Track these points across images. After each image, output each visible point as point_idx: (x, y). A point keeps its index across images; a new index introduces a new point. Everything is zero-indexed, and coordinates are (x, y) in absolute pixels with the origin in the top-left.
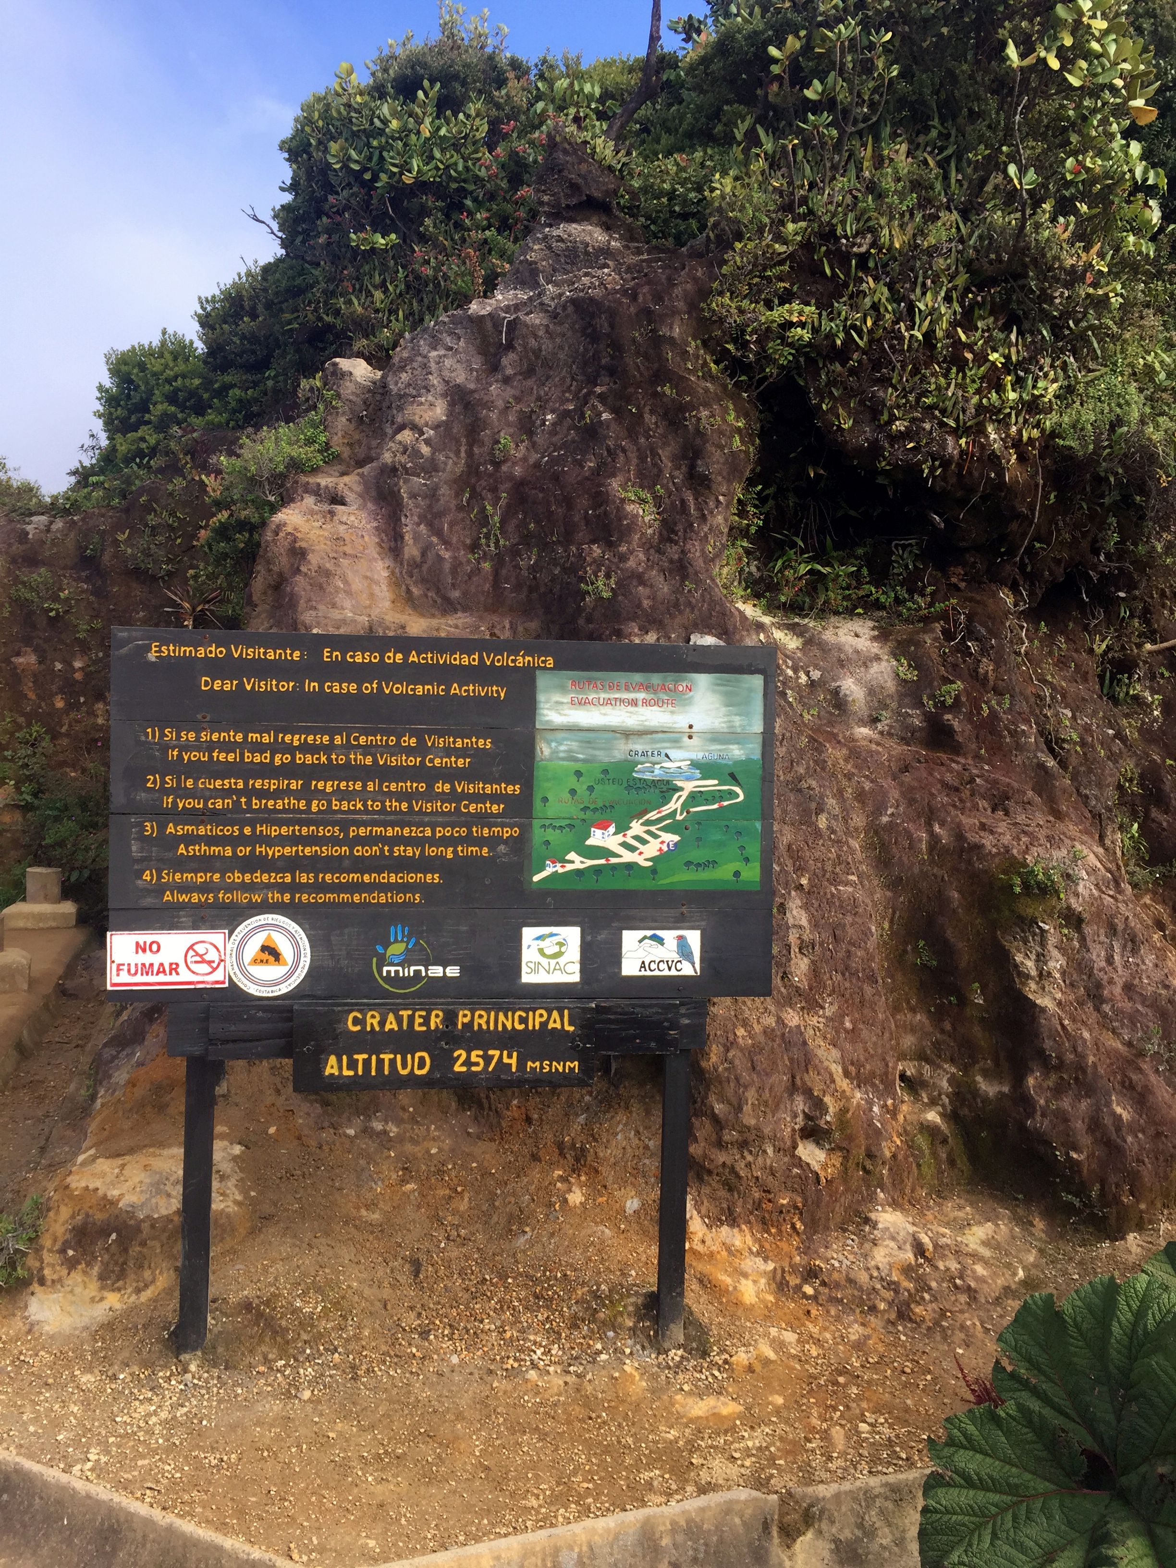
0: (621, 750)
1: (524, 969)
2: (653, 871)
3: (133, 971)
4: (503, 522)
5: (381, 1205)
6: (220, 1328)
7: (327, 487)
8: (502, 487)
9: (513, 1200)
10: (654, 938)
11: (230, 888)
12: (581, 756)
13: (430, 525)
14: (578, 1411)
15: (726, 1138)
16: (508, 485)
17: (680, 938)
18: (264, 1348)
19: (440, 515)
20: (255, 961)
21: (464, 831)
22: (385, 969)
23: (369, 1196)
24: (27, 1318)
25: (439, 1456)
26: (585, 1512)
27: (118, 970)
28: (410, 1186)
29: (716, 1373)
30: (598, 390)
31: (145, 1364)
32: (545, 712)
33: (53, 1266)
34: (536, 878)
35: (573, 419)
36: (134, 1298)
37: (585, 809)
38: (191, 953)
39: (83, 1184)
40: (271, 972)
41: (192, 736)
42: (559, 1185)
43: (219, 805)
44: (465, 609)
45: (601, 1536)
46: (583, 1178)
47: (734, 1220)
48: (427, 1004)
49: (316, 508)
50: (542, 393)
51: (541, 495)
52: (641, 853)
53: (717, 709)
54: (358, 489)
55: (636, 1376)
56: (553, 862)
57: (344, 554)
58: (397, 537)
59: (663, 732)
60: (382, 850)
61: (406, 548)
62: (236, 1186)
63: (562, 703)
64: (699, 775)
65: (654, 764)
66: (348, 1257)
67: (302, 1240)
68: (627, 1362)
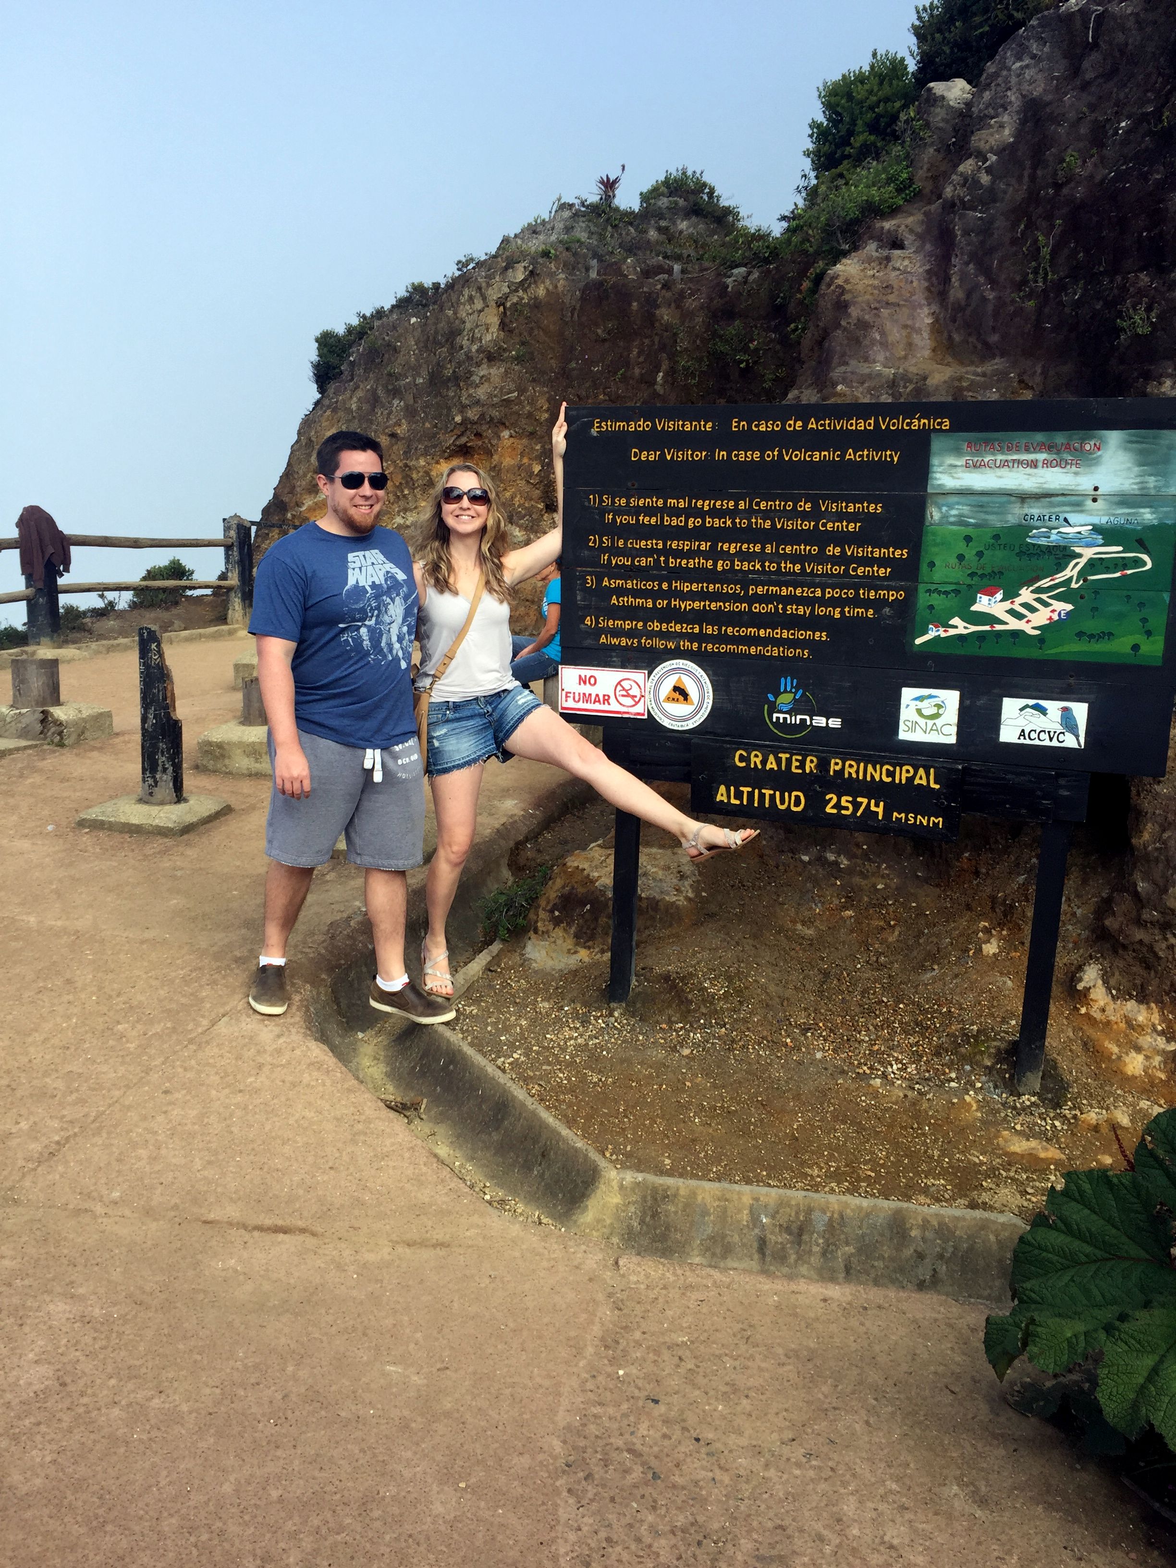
0: (1015, 514)
1: (902, 727)
2: (1041, 640)
4: (1054, 253)
5: (817, 923)
6: (639, 989)
7: (889, 231)
8: (1059, 213)
9: (935, 940)
10: (1036, 707)
11: (651, 635)
12: (972, 521)
13: (979, 263)
14: (904, 1119)
16: (1065, 210)
17: (1065, 710)
18: (670, 1012)
19: (991, 251)
20: (668, 699)
21: (851, 593)
22: (775, 715)
23: (807, 914)
24: (523, 955)
25: (762, 1121)
26: (853, 1190)
27: (567, 697)
28: (849, 913)
31: (585, 1004)
32: (938, 475)
33: (545, 921)
34: (918, 641)
35: (1149, 123)
36: (599, 955)
37: (972, 575)
38: (619, 688)
39: (576, 865)
40: (680, 709)
41: (623, 501)
42: (981, 934)
43: (643, 563)
44: (1002, 356)
45: (853, 1210)
46: (1004, 933)
47: (1144, 997)
48: (805, 749)
49: (875, 254)
50: (1122, 95)
51: (1095, 219)
52: (1028, 622)
53: (1129, 469)
54: (919, 230)
55: (975, 1107)
56: (936, 627)
57: (887, 303)
58: (947, 280)
59: (1063, 495)
60: (776, 608)
61: (952, 292)
62: (691, 886)
63: (956, 466)
64: (1101, 542)
65: (1051, 529)
66: (767, 959)
67: (732, 938)
68: (973, 1093)
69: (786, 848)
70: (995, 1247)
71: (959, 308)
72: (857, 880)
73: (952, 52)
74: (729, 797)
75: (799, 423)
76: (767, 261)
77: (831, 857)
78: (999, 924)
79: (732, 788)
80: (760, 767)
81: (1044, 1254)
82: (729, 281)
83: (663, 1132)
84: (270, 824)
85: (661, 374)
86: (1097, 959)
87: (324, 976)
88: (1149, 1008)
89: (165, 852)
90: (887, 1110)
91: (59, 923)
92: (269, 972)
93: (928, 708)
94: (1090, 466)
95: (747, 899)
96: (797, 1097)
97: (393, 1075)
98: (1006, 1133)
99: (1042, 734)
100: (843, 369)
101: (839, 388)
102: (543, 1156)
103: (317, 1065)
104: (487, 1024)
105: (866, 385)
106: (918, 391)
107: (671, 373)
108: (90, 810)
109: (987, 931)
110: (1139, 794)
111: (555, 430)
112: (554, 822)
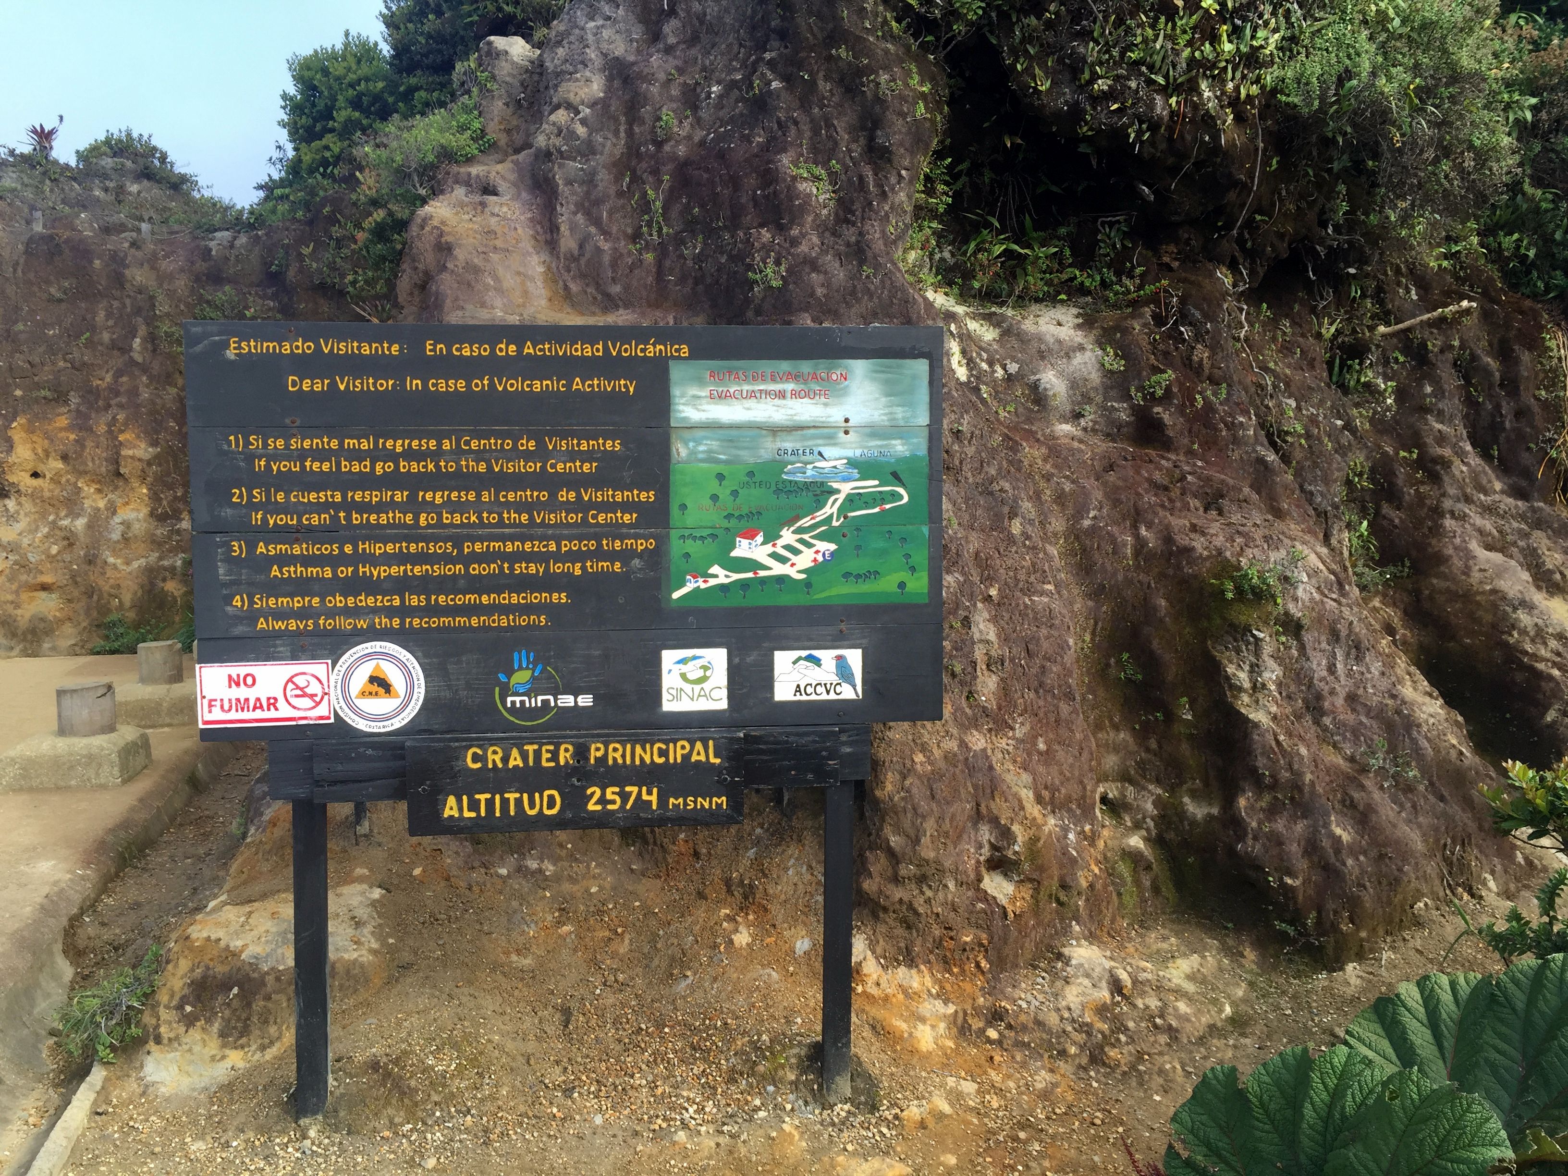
0: (768, 448)
1: (665, 696)
2: (807, 584)
3: (226, 707)
4: (666, 207)
5: (534, 948)
6: (340, 1090)
7: (478, 176)
8: (664, 169)
9: (675, 941)
10: (810, 658)
11: (332, 613)
12: (722, 457)
13: (588, 214)
15: (903, 872)
16: (670, 167)
17: (839, 658)
18: (390, 1111)
19: (598, 203)
20: (363, 694)
21: (592, 545)
22: (509, 699)
23: (521, 940)
24: (142, 1079)
27: (210, 706)
28: (567, 928)
29: (885, 1130)
30: (767, 56)
31: (261, 1130)
32: (681, 407)
33: (170, 1023)
34: (676, 595)
35: (741, 90)
36: (258, 1055)
37: (729, 517)
38: (290, 686)
39: (205, 934)
41: (280, 443)
42: (725, 924)
43: (315, 521)
44: (626, 307)
46: (751, 917)
47: (912, 960)
48: (555, 737)
49: (466, 199)
50: (707, 62)
51: (705, 176)
52: (793, 565)
53: (876, 399)
54: (512, 178)
55: (796, 1135)
56: (695, 577)
57: (495, 248)
58: (553, 228)
59: (817, 426)
60: (501, 568)
61: (562, 241)
62: (373, 933)
63: (699, 397)
64: (857, 476)
65: (806, 463)
66: (491, 1008)
67: (441, 991)
68: (787, 1119)
71: (571, 258)
72: (567, 887)
74: (461, 809)
75: (512, 348)
76: (251, 226)
77: (533, 865)
78: (741, 909)
79: (465, 798)
80: (500, 765)
82: (212, 244)
85: (138, 340)
86: (859, 928)
88: (919, 971)
93: (693, 671)
94: (839, 396)
95: (446, 936)
98: (838, 1158)
107: (152, 339)
112: (112, 880)
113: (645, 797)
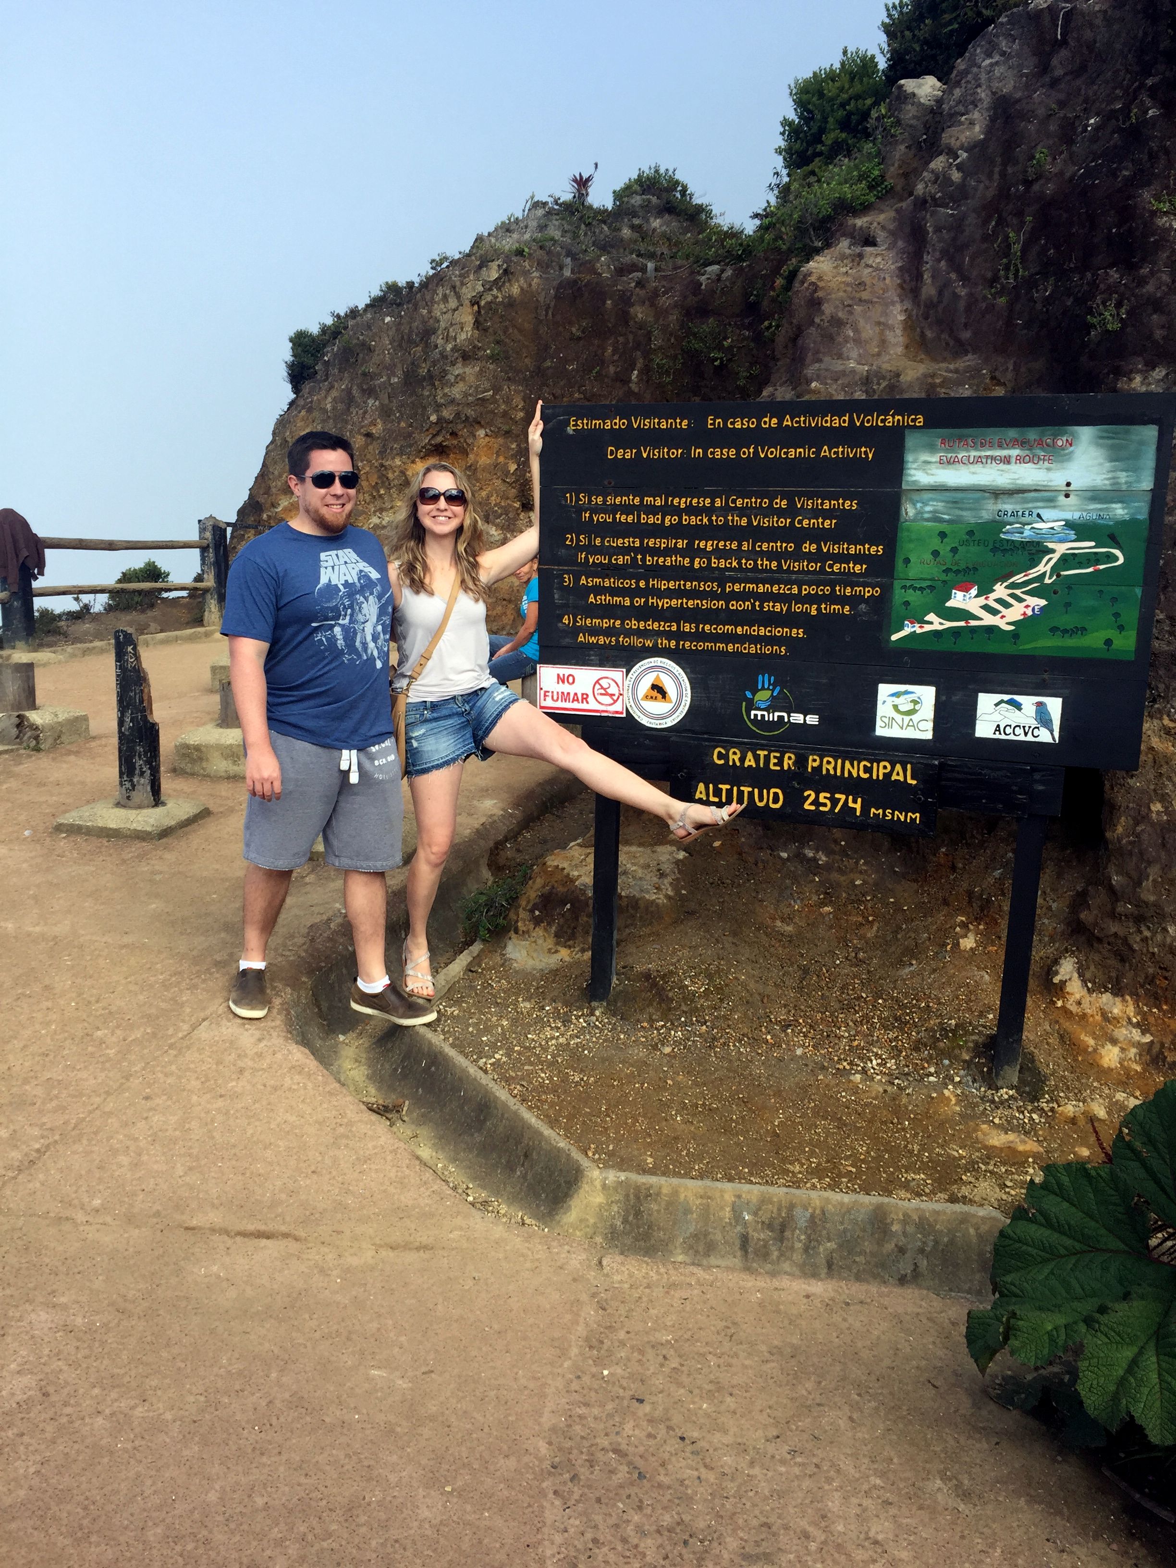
0: (989, 510)
2: (1014, 636)
4: (1024, 251)
5: (797, 920)
6: (621, 988)
7: (861, 228)
8: (1030, 209)
9: (913, 935)
10: (1011, 702)
11: (629, 633)
12: (946, 517)
13: (951, 260)
14: (884, 1114)
15: (1120, 909)
16: (1035, 207)
17: (1040, 704)
18: (651, 1010)
19: (962, 248)
20: (646, 697)
21: (827, 590)
22: (753, 712)
23: (787, 911)
24: (504, 955)
25: (743, 1118)
26: (834, 1186)
27: (545, 696)
28: (828, 909)
30: (1150, 81)
31: (566, 1004)
32: (912, 472)
34: (894, 637)
35: (1118, 120)
36: (580, 954)
37: (947, 571)
38: (597, 686)
39: (556, 864)
40: (658, 707)
41: (600, 499)
42: (958, 929)
43: (620, 561)
44: (974, 353)
45: (834, 1206)
46: (981, 927)
47: (1119, 990)
48: (783, 746)
49: (848, 251)
50: (1090, 93)
51: (1065, 215)
52: (1003, 617)
53: (1101, 464)
54: (891, 227)
55: (954, 1101)
56: (912, 623)
57: (860, 300)
58: (919, 276)
59: (1036, 490)
60: (753, 605)
61: (924, 288)
62: (671, 884)
63: (930, 462)
64: (1074, 537)
65: (1024, 524)
66: (747, 956)
67: (712, 935)
68: (950, 1087)
69: (765, 846)
70: (974, 1240)
71: (930, 305)
72: (835, 876)
73: (922, 49)
74: (708, 795)
75: (775, 420)
76: (740, 259)
77: (810, 854)
78: (976, 919)
79: (711, 786)
80: (738, 764)
81: (1024, 1247)
82: (703, 279)
83: (645, 1130)
84: (247, 827)
85: (636, 372)
86: (1073, 952)
87: (304, 979)
88: (1124, 1001)
89: (141, 857)
90: (867, 1105)
91: (38, 929)
92: (249, 977)
93: (904, 704)
94: (1062, 461)
95: (727, 897)
96: (778, 1093)
97: (375, 1077)
98: (984, 1126)
99: (1017, 729)
100: (817, 365)
101: (813, 385)
102: (526, 1156)
103: (298, 1069)
104: (469, 1025)
105: (839, 382)
106: (892, 388)
107: (646, 371)
108: (67, 815)
109: (964, 925)
110: (1112, 789)
111: (531, 428)
112: (533, 821)
113: (851, 804)
